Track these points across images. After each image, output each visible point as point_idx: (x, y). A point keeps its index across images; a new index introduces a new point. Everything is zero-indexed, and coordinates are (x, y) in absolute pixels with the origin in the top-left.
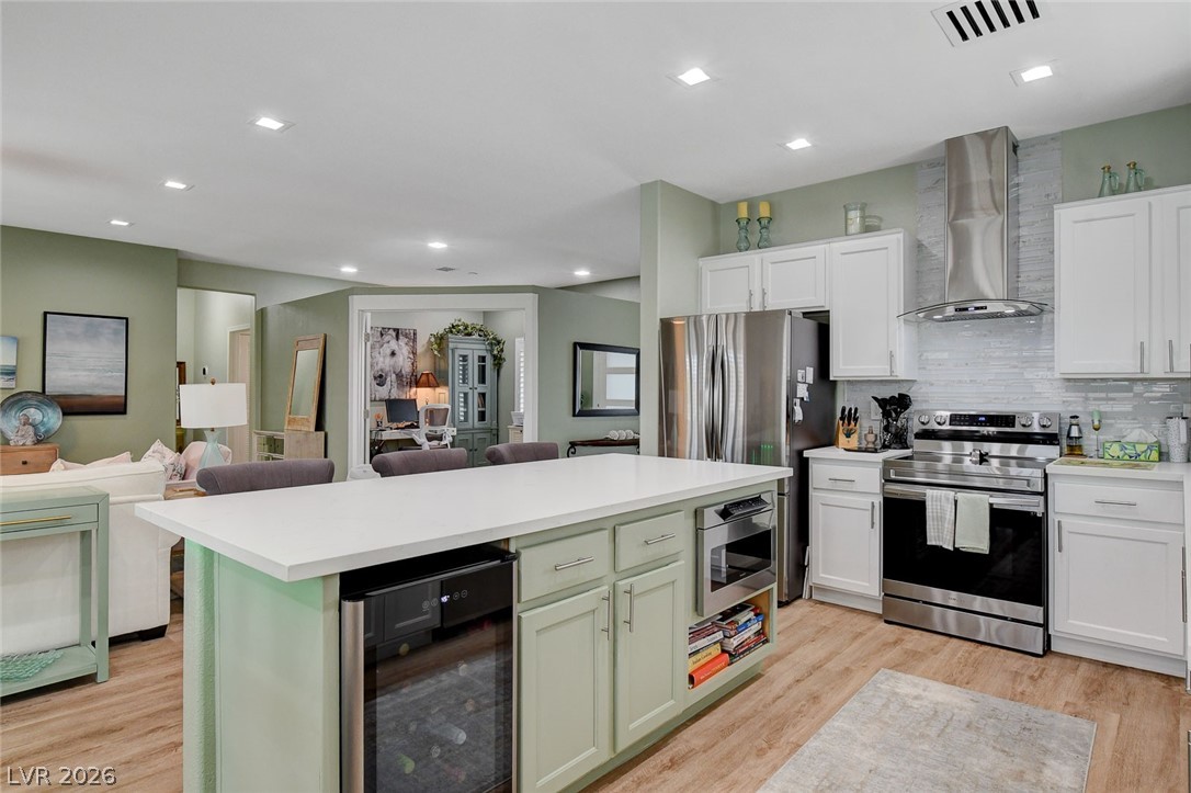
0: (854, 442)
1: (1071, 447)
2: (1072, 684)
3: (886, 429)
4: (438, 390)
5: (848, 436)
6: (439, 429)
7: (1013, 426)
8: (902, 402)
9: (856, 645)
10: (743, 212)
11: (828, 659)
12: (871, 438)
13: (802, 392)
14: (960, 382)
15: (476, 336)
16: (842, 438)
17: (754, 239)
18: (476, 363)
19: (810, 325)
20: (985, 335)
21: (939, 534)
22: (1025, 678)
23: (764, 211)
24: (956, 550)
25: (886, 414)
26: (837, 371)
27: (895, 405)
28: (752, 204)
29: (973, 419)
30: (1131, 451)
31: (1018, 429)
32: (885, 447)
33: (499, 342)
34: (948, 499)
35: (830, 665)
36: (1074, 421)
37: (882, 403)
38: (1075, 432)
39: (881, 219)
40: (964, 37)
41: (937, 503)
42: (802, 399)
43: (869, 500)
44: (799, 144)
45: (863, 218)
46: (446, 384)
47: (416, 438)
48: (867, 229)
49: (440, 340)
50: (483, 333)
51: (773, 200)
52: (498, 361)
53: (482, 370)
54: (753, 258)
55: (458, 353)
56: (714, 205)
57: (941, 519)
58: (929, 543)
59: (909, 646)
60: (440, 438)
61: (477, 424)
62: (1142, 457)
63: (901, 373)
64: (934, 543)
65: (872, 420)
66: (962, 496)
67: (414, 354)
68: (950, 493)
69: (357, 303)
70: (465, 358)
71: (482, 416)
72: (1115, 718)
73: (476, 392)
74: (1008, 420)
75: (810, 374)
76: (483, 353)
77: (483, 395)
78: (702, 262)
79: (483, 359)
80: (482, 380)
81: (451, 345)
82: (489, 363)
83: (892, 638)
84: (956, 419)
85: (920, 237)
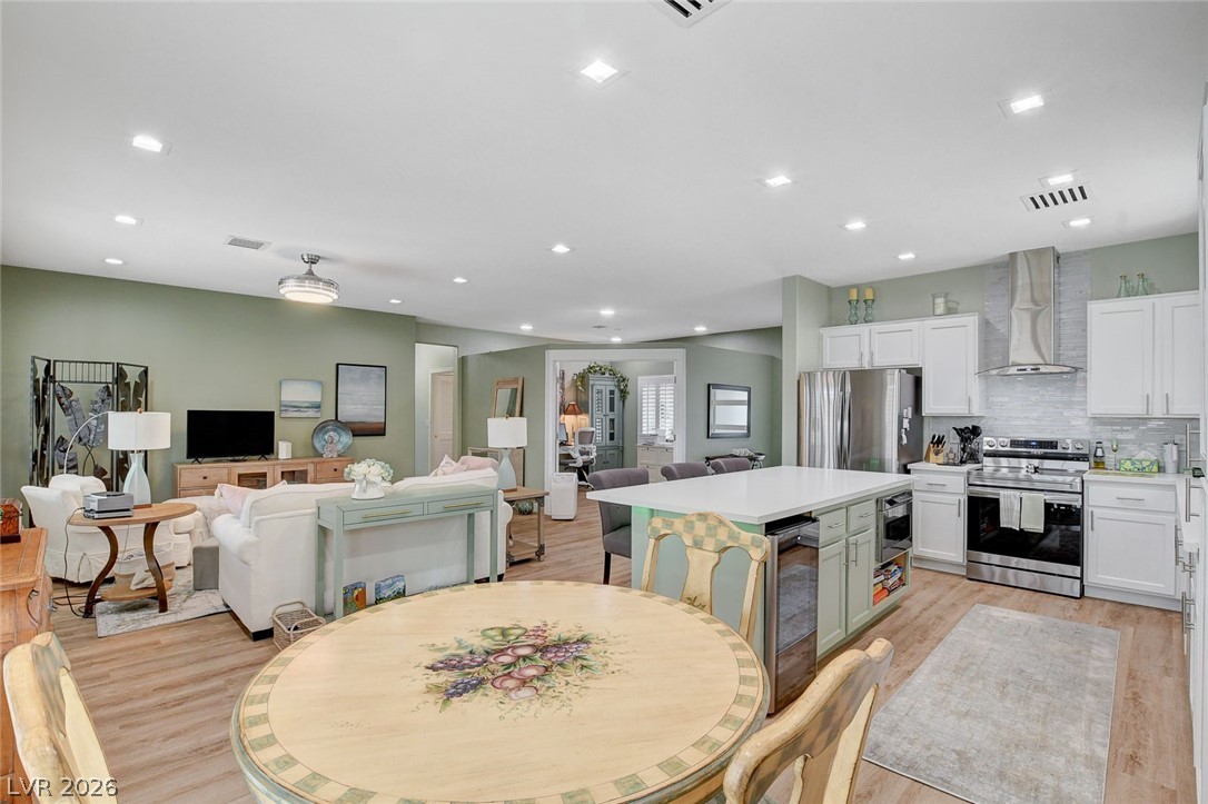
0: (941, 458)
1: (1095, 463)
2: (1101, 613)
3: (963, 450)
4: (579, 417)
5: (937, 454)
6: (588, 447)
7: (1056, 449)
8: (975, 431)
9: (953, 592)
10: (854, 296)
11: (939, 598)
12: (951, 456)
13: (906, 424)
14: (1017, 418)
15: (607, 375)
16: (932, 456)
17: (861, 313)
18: (608, 396)
19: (910, 379)
21: (1008, 520)
23: (869, 295)
24: (1022, 530)
25: (964, 440)
26: (927, 410)
27: (969, 434)
28: (859, 287)
29: (1027, 444)
30: (1139, 466)
31: (1059, 450)
32: (962, 462)
33: (624, 380)
34: (1015, 496)
35: (941, 602)
36: (1099, 445)
37: (960, 432)
38: (1099, 453)
39: (958, 303)
40: (1037, 207)
41: (1007, 500)
42: (906, 429)
43: (955, 499)
44: (907, 256)
45: (946, 302)
46: (587, 412)
47: (572, 453)
48: (950, 311)
49: (583, 378)
50: (613, 373)
51: (876, 287)
52: (624, 394)
53: (612, 400)
54: (862, 329)
55: (596, 388)
56: (829, 288)
57: (1011, 510)
58: (1002, 526)
59: (989, 593)
60: (588, 453)
61: (609, 443)
62: (1146, 470)
63: (976, 412)
64: (1005, 526)
65: (953, 443)
66: (1025, 494)
67: (563, 389)
68: (1017, 493)
69: (551, 355)
70: (599, 392)
71: (612, 437)
72: (1131, 629)
73: (608, 418)
74: (1052, 444)
75: (909, 412)
76: (613, 388)
77: (612, 421)
78: (822, 330)
79: (612, 392)
80: (612, 409)
81: (591, 383)
82: (617, 395)
83: (977, 589)
84: (1014, 443)
85: (987, 317)
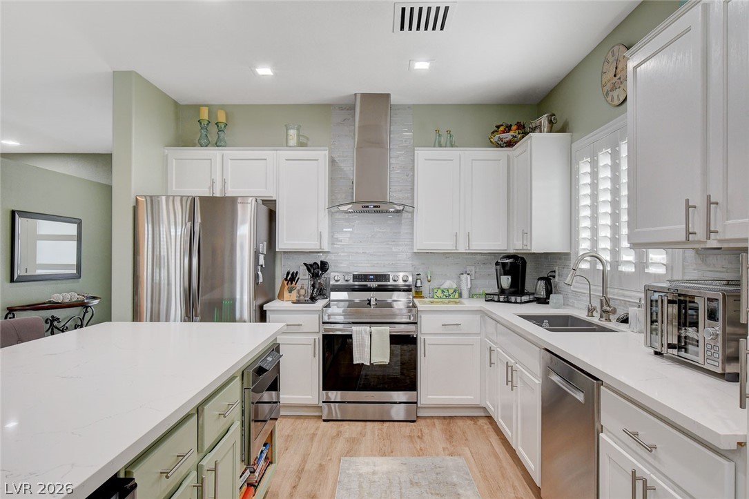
0: (294, 295)
1: (417, 292)
3: (313, 286)
5: (290, 292)
7: (389, 281)
8: (324, 266)
9: (315, 444)
10: (204, 115)
11: (304, 461)
12: (302, 292)
13: (262, 261)
14: (357, 253)
16: (286, 294)
19: (264, 210)
20: (371, 224)
21: (360, 356)
22: (416, 438)
23: (222, 117)
24: (372, 364)
25: (315, 276)
26: (282, 244)
27: (318, 269)
28: (212, 109)
29: (365, 277)
30: (446, 294)
31: (392, 282)
32: (313, 299)
34: (365, 332)
35: (308, 467)
36: (418, 277)
37: (309, 267)
38: (419, 284)
39: (308, 139)
40: (402, 28)
41: (360, 335)
42: (262, 266)
43: (312, 337)
44: (265, 71)
45: (299, 136)
48: (301, 145)
51: (229, 110)
54: (214, 153)
56: (176, 104)
57: (362, 345)
58: (355, 363)
59: (347, 435)
62: (451, 297)
63: (326, 248)
64: (358, 362)
65: (304, 278)
66: (374, 329)
68: (367, 328)
72: (467, 451)
74: (384, 277)
75: (263, 247)
78: (168, 151)
83: (334, 432)
84: (356, 278)
85: (333, 156)
